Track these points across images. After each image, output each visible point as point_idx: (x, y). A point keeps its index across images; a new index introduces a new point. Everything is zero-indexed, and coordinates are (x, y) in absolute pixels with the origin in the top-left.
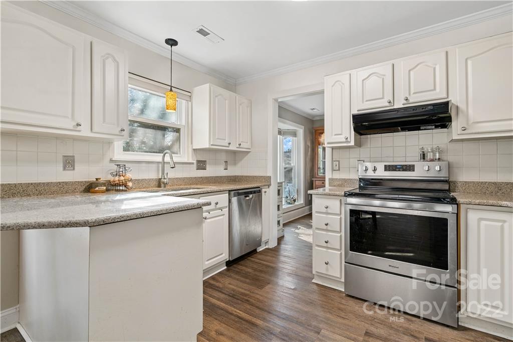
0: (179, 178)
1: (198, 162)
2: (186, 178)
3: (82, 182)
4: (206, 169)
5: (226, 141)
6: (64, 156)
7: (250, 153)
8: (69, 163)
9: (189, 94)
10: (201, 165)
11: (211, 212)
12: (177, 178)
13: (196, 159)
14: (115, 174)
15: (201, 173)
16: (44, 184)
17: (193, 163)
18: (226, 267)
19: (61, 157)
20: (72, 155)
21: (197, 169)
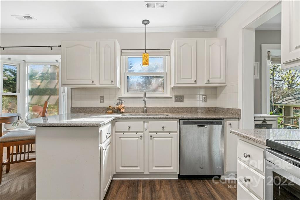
0: (159, 108)
1: (176, 97)
2: (165, 108)
3: (106, 108)
4: (183, 102)
5: (193, 79)
6: (101, 96)
7: (226, 87)
8: (102, 99)
9: (169, 51)
10: (179, 99)
11: (158, 133)
12: (157, 108)
13: (174, 95)
14: (117, 104)
15: (179, 105)
16: (93, 108)
17: (171, 98)
18: (177, 178)
19: (99, 96)
20: (103, 95)
21: (175, 102)
